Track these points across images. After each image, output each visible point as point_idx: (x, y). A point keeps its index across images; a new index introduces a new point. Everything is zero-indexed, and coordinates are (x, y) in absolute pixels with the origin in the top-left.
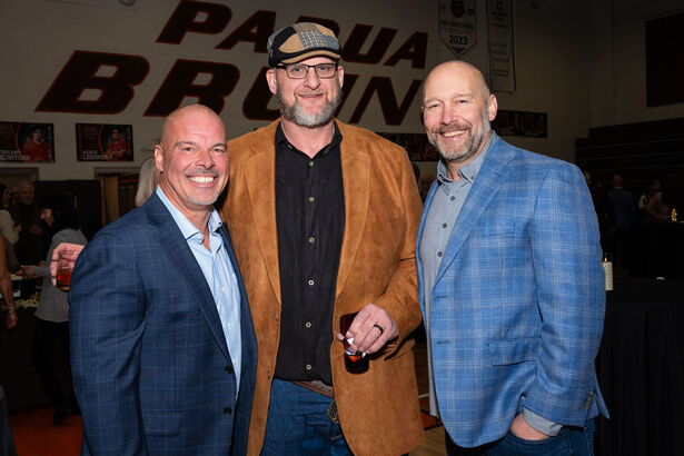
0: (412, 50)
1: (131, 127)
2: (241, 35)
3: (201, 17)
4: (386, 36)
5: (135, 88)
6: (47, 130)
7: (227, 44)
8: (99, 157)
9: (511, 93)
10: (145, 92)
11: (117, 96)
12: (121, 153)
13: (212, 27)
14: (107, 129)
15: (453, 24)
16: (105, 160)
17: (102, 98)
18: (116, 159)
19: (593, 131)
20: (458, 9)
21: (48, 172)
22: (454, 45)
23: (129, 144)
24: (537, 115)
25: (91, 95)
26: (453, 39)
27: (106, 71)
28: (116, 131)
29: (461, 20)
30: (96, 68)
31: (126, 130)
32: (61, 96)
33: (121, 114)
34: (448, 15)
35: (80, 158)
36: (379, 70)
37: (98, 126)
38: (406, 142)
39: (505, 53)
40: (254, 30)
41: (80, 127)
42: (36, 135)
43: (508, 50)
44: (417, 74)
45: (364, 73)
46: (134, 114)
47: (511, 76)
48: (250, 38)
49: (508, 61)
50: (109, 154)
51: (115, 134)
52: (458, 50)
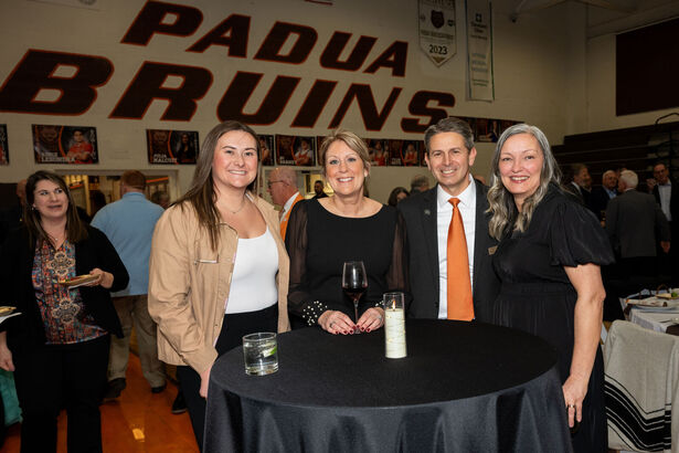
0: (392, 58)
1: (94, 129)
2: (214, 38)
3: (170, 19)
4: (366, 44)
5: (98, 89)
7: (199, 47)
8: (59, 159)
9: (490, 102)
10: (110, 93)
11: (78, 96)
12: (84, 155)
13: (182, 29)
14: (68, 132)
16: (67, 163)
17: (62, 99)
18: (79, 162)
19: (567, 139)
20: (438, 20)
22: (433, 54)
23: (94, 147)
25: (49, 95)
26: (433, 49)
27: (65, 72)
28: (78, 133)
29: (441, 30)
30: (53, 68)
31: (88, 132)
33: (83, 116)
34: (428, 25)
36: (359, 77)
37: (58, 128)
38: (387, 148)
39: (484, 64)
40: (228, 34)
43: (487, 60)
44: (397, 82)
45: (344, 80)
46: (98, 115)
47: (490, 86)
48: (223, 42)
49: (487, 71)
50: (71, 156)
51: (77, 136)
52: (438, 60)
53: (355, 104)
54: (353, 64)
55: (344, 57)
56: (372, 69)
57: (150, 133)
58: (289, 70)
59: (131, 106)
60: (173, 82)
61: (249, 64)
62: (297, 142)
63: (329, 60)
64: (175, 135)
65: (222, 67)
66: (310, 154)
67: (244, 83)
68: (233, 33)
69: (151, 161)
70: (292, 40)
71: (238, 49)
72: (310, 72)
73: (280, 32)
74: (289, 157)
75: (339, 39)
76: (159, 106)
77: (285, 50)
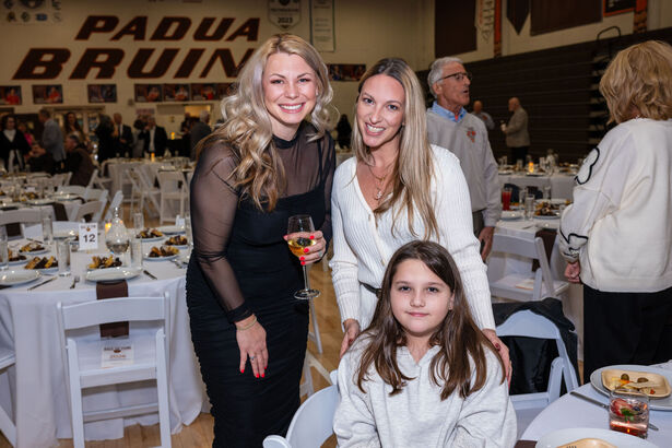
0: (247, 30)
2: (126, 31)
3: (100, 24)
4: (227, 23)
5: (63, 65)
6: (17, 89)
7: (117, 38)
9: (332, 52)
10: (69, 67)
11: (53, 70)
12: (56, 99)
13: (106, 29)
14: (48, 88)
15: (282, 10)
17: (45, 71)
18: (53, 102)
21: (18, 110)
23: (61, 95)
24: (355, 67)
25: (40, 70)
26: (281, 20)
27: (48, 58)
30: (41, 57)
31: (59, 88)
32: (24, 72)
33: (56, 79)
35: (35, 102)
36: (222, 44)
37: (44, 86)
39: (325, 25)
40: (134, 28)
41: (34, 87)
42: (13, 91)
43: (330, 23)
44: (251, 45)
45: (210, 47)
46: (63, 79)
47: (332, 40)
48: (130, 33)
49: (329, 30)
50: (50, 100)
51: (53, 90)
52: (285, 27)
53: (218, 62)
54: (217, 36)
55: (210, 32)
56: (231, 38)
57: (90, 87)
58: (172, 45)
59: (79, 73)
60: (102, 58)
61: (146, 44)
62: (177, 87)
63: (200, 35)
64: (103, 87)
65: (130, 47)
66: (186, 94)
67: (144, 55)
68: (137, 28)
69: (90, 102)
70: (174, 27)
71: (140, 36)
72: (187, 44)
73: (166, 23)
74: (172, 97)
75: (207, 23)
76: (95, 71)
77: (170, 33)
